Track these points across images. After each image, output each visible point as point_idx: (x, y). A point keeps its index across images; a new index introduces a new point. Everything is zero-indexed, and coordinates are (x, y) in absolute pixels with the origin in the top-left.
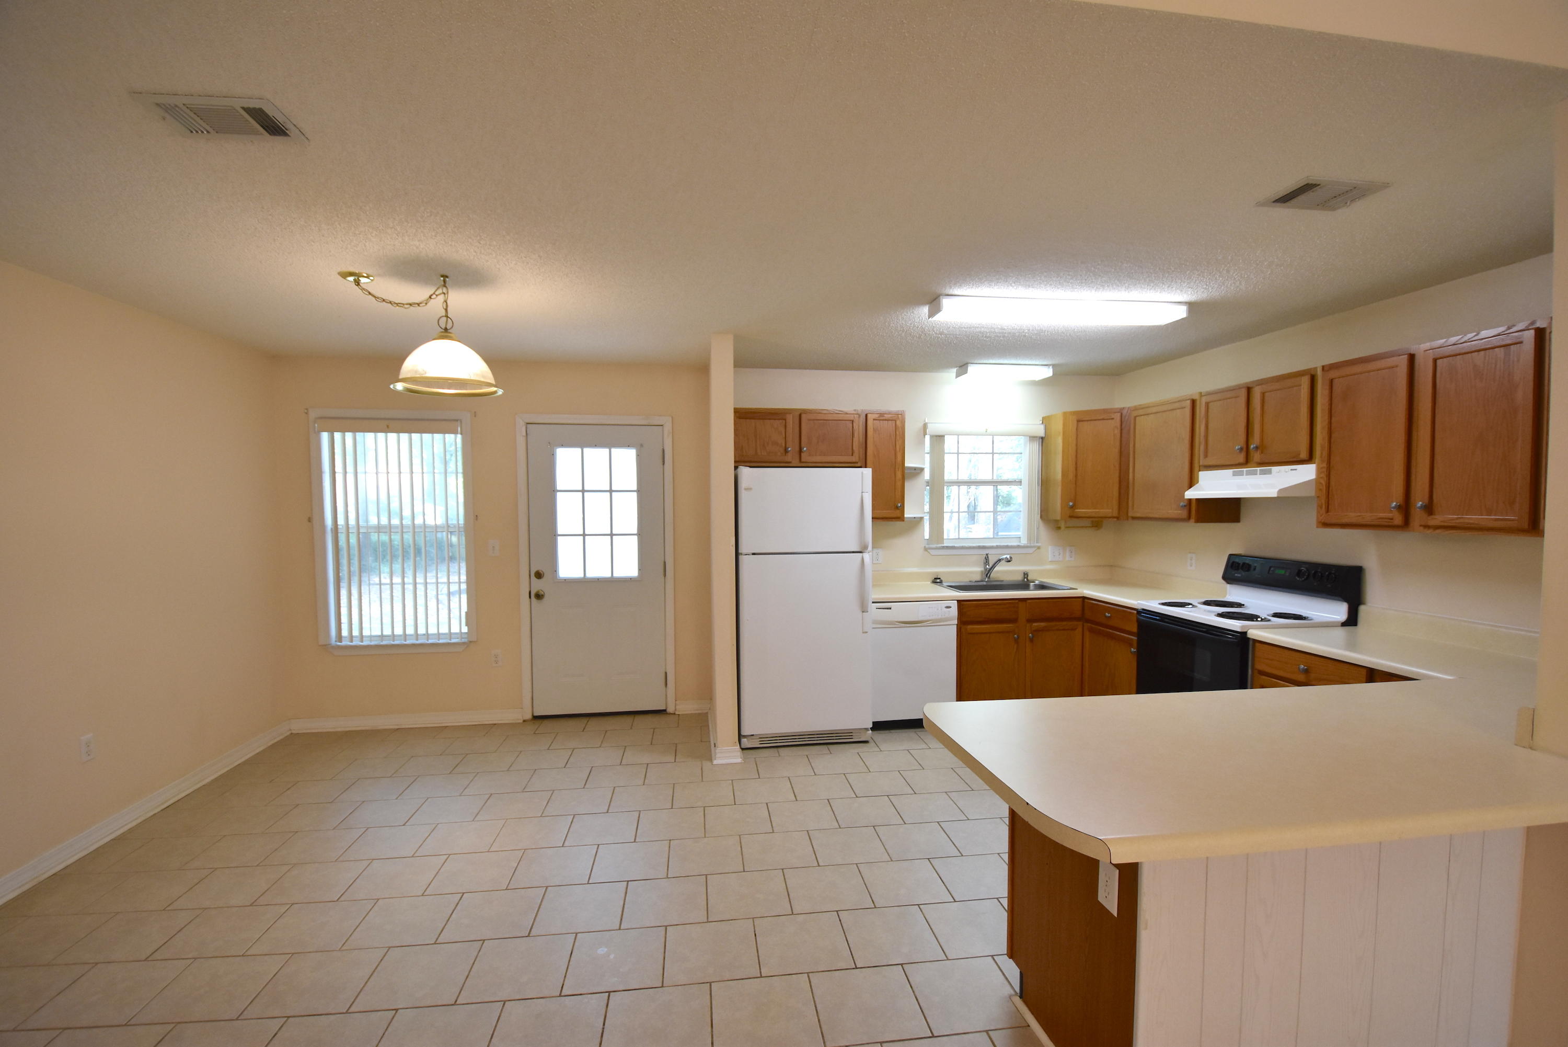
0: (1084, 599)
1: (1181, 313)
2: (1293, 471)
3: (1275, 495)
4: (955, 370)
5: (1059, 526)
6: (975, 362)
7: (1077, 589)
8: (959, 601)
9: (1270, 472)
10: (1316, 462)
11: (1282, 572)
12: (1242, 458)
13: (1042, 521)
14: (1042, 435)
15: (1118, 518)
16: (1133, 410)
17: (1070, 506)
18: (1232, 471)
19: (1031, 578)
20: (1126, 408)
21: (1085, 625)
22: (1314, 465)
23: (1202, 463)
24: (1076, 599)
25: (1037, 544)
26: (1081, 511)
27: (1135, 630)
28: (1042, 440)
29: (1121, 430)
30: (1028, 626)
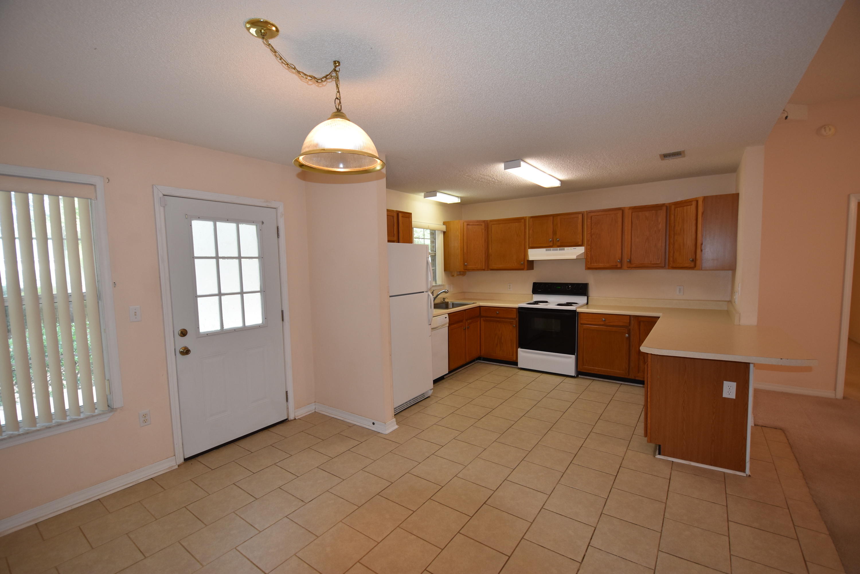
0: (480, 307)
1: (557, 184)
2: (574, 249)
3: (576, 258)
4: (423, 194)
5: (453, 274)
6: (441, 192)
7: (476, 303)
8: (448, 314)
9: (564, 250)
11: (559, 287)
12: (551, 244)
13: (445, 272)
14: (445, 230)
15: (484, 270)
16: (491, 222)
17: (465, 265)
18: (545, 249)
19: (446, 300)
20: (487, 221)
21: (482, 319)
22: (584, 247)
23: (530, 246)
24: (478, 308)
25: (444, 283)
26: (469, 267)
27: (515, 317)
28: (444, 233)
29: (485, 230)
30: (466, 322)
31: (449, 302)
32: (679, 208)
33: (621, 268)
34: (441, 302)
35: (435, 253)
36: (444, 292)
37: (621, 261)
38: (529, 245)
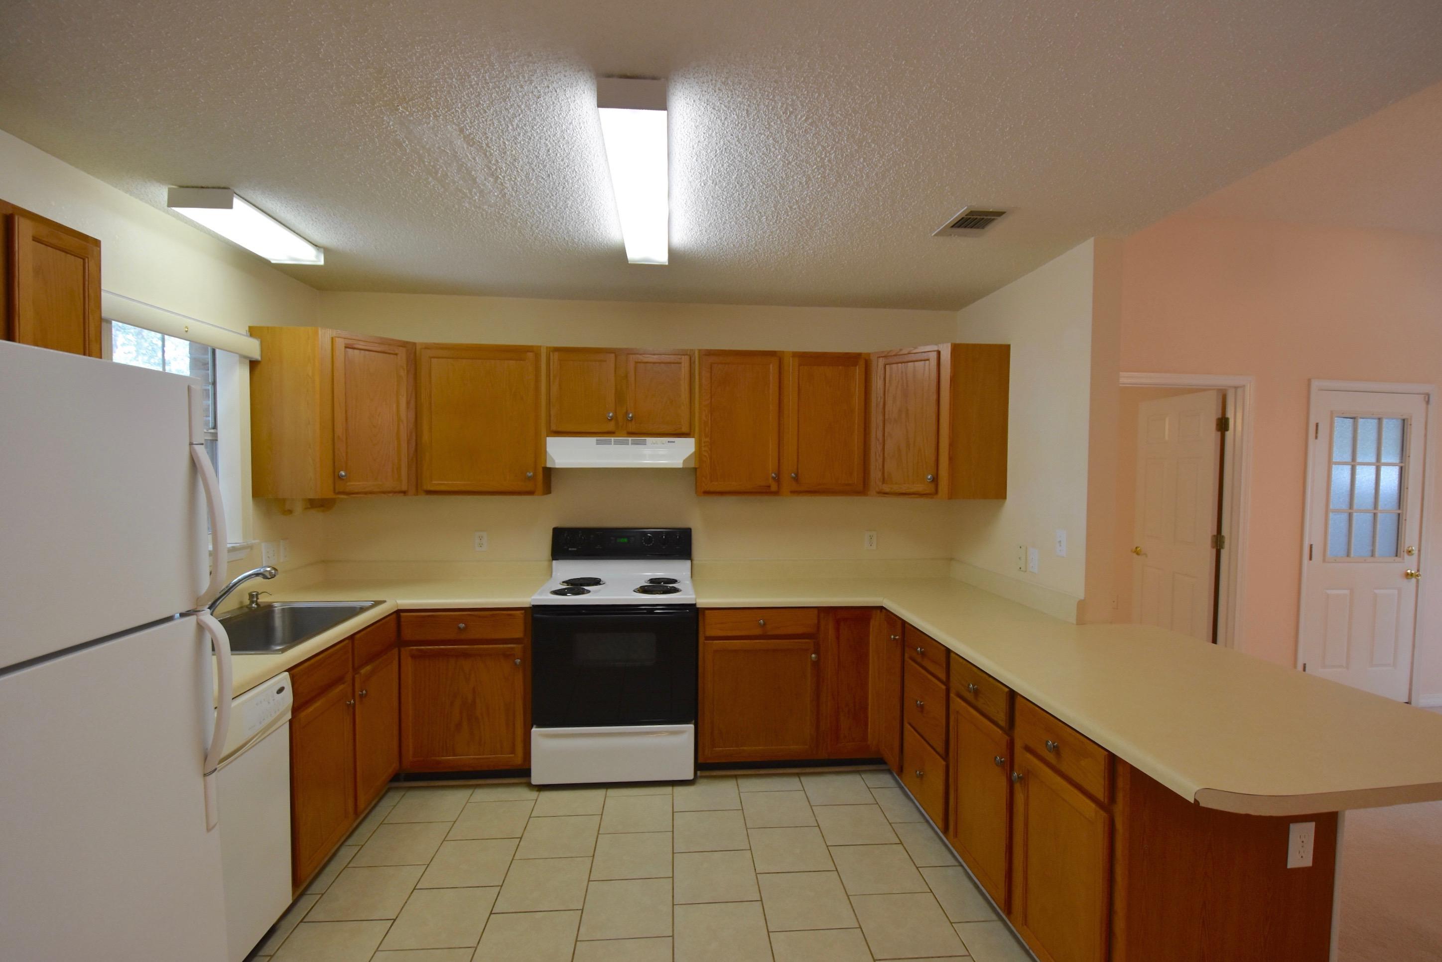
0: (399, 613)
2: (669, 443)
3: (681, 466)
5: (288, 508)
6: (253, 198)
7: (384, 602)
8: (290, 667)
9: (644, 443)
10: (696, 437)
11: (625, 540)
12: (611, 426)
13: (253, 499)
14: (256, 355)
15: (404, 493)
16: (426, 348)
17: (340, 477)
18: (596, 438)
19: (263, 599)
20: (415, 344)
21: (405, 651)
22: (694, 439)
23: (554, 428)
24: (391, 617)
25: (252, 541)
26: (355, 484)
27: (519, 634)
28: (253, 365)
29: (408, 371)
30: (357, 676)
31: (276, 604)
32: (894, 366)
33: (776, 493)
34: (241, 608)
35: (212, 431)
36: (257, 575)
37: (778, 479)
38: (549, 422)
